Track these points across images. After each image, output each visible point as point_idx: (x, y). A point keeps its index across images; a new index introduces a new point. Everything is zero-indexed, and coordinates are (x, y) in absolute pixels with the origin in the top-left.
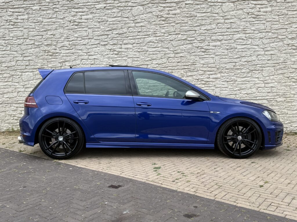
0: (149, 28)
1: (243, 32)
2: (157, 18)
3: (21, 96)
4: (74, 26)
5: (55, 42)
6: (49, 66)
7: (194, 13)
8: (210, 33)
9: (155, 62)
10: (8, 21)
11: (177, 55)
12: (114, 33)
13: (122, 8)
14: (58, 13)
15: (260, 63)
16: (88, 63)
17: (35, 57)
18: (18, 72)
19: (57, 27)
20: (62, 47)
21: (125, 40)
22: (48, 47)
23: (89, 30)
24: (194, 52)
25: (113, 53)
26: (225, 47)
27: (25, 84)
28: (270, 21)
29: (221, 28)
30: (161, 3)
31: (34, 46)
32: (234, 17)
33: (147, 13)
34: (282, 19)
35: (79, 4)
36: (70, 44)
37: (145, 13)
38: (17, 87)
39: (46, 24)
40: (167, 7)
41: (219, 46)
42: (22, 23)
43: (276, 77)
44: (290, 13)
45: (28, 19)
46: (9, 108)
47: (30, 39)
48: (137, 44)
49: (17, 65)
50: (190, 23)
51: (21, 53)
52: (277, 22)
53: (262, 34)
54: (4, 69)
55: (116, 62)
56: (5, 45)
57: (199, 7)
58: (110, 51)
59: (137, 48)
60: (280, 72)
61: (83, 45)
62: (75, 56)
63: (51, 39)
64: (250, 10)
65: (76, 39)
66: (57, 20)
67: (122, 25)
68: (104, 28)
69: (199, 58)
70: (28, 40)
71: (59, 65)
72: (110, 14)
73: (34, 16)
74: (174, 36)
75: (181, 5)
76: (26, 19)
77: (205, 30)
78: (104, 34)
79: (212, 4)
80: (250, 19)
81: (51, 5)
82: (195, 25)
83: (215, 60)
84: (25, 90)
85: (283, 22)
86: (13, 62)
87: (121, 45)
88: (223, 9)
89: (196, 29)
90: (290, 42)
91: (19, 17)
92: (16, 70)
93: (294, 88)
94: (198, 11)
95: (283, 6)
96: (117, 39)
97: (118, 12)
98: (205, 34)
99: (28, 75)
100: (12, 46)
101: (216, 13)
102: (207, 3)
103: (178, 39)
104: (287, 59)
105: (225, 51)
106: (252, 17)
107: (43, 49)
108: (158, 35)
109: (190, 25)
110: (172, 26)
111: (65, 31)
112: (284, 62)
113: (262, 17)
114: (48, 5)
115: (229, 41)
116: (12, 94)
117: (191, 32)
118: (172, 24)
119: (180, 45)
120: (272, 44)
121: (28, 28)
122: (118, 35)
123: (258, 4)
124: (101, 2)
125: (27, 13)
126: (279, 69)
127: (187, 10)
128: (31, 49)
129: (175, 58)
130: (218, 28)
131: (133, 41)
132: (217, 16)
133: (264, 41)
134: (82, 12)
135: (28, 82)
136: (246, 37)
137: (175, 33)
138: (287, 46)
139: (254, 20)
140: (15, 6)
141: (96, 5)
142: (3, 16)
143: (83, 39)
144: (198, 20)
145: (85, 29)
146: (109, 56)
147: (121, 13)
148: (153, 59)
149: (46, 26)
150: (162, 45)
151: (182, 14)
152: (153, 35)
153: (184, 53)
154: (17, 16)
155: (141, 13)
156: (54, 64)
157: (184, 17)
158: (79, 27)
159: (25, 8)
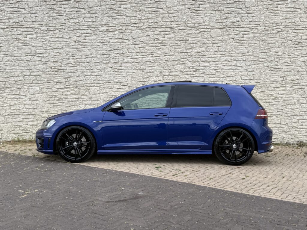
0: (147, 50)
1: (229, 55)
2: (154, 41)
3: (27, 108)
4: (79, 45)
5: (61, 59)
6: (55, 81)
7: (186, 37)
8: (200, 55)
9: (151, 79)
10: (18, 39)
11: (171, 74)
12: (115, 52)
13: (123, 31)
14: (65, 33)
15: (243, 82)
16: (91, 79)
17: (42, 72)
18: (25, 86)
19: (63, 46)
20: (67, 64)
21: (125, 59)
22: (55, 64)
23: (93, 50)
24: (187, 71)
25: (114, 71)
26: (213, 67)
27: (32, 97)
28: (252, 46)
29: (210, 51)
30: (157, 28)
31: (41, 63)
32: (221, 42)
33: (145, 36)
34: (262, 44)
35: (84, 26)
36: (75, 61)
37: (143, 36)
38: (24, 100)
39: (53, 43)
40: (163, 31)
41: (208, 67)
42: (30, 41)
43: (257, 95)
44: (269, 39)
45: (36, 38)
46: (15, 119)
47: (37, 56)
48: (135, 63)
49: (25, 80)
50: (182, 46)
51: (28, 69)
52: (258, 47)
53: (245, 57)
54: (12, 83)
55: (116, 78)
56: (14, 61)
57: (191, 32)
58: (111, 69)
59: (136, 67)
60: (261, 90)
61: (87, 63)
62: (79, 73)
63: (57, 57)
64: (235, 36)
65: (80, 57)
66: (63, 40)
67: (122, 46)
68: (106, 48)
69: (191, 77)
70: (35, 57)
71: (65, 80)
72: (112, 36)
73: (42, 35)
74: (168, 57)
75: (175, 30)
76: (35, 38)
77: (196, 52)
78: (106, 53)
79: (202, 30)
80: (235, 44)
81: (58, 26)
82: (187, 48)
83: (205, 79)
84: (31, 103)
85: (263, 47)
86: (21, 76)
87: (121, 63)
88: (212, 35)
89: (188, 51)
90: (269, 64)
91: (28, 36)
92: (23, 84)
93: (272, 104)
94: (189, 36)
95: (263, 33)
96: (118, 58)
97: (119, 35)
98: (196, 56)
99: (35, 88)
100: (21, 62)
101: (205, 38)
102: (198, 29)
103: (173, 60)
104: (266, 79)
105: (213, 71)
106: (236, 42)
107: (50, 65)
108: (155, 56)
109: (183, 47)
110: (167, 48)
111: (70, 50)
112: (264, 82)
113: (245, 42)
114: (55, 26)
115: (217, 62)
116: (19, 106)
117: (183, 53)
118: (167, 47)
119: (174, 65)
120: (253, 66)
121: (36, 46)
122: (119, 55)
123: (242, 31)
124: (104, 25)
125: (36, 33)
126: (260, 88)
127: (180, 34)
128: (38, 65)
129: (169, 76)
130: (207, 51)
131: (133, 60)
132: (206, 40)
133: (247, 63)
134: (87, 33)
135: (34, 95)
136: (231, 60)
137: (170, 54)
138: (267, 68)
139: (238, 44)
140: (24, 26)
141: (99, 27)
142: (13, 35)
143: (87, 57)
144: (190, 43)
145: (88, 48)
146: (110, 73)
147: (122, 35)
148: (150, 77)
149: (53, 45)
150: (158, 64)
151: (176, 38)
152: (151, 55)
153: (177, 72)
154: (26, 35)
155: (139, 36)
156: (59, 80)
157: (178, 41)
158: (84, 46)
159: (34, 28)
